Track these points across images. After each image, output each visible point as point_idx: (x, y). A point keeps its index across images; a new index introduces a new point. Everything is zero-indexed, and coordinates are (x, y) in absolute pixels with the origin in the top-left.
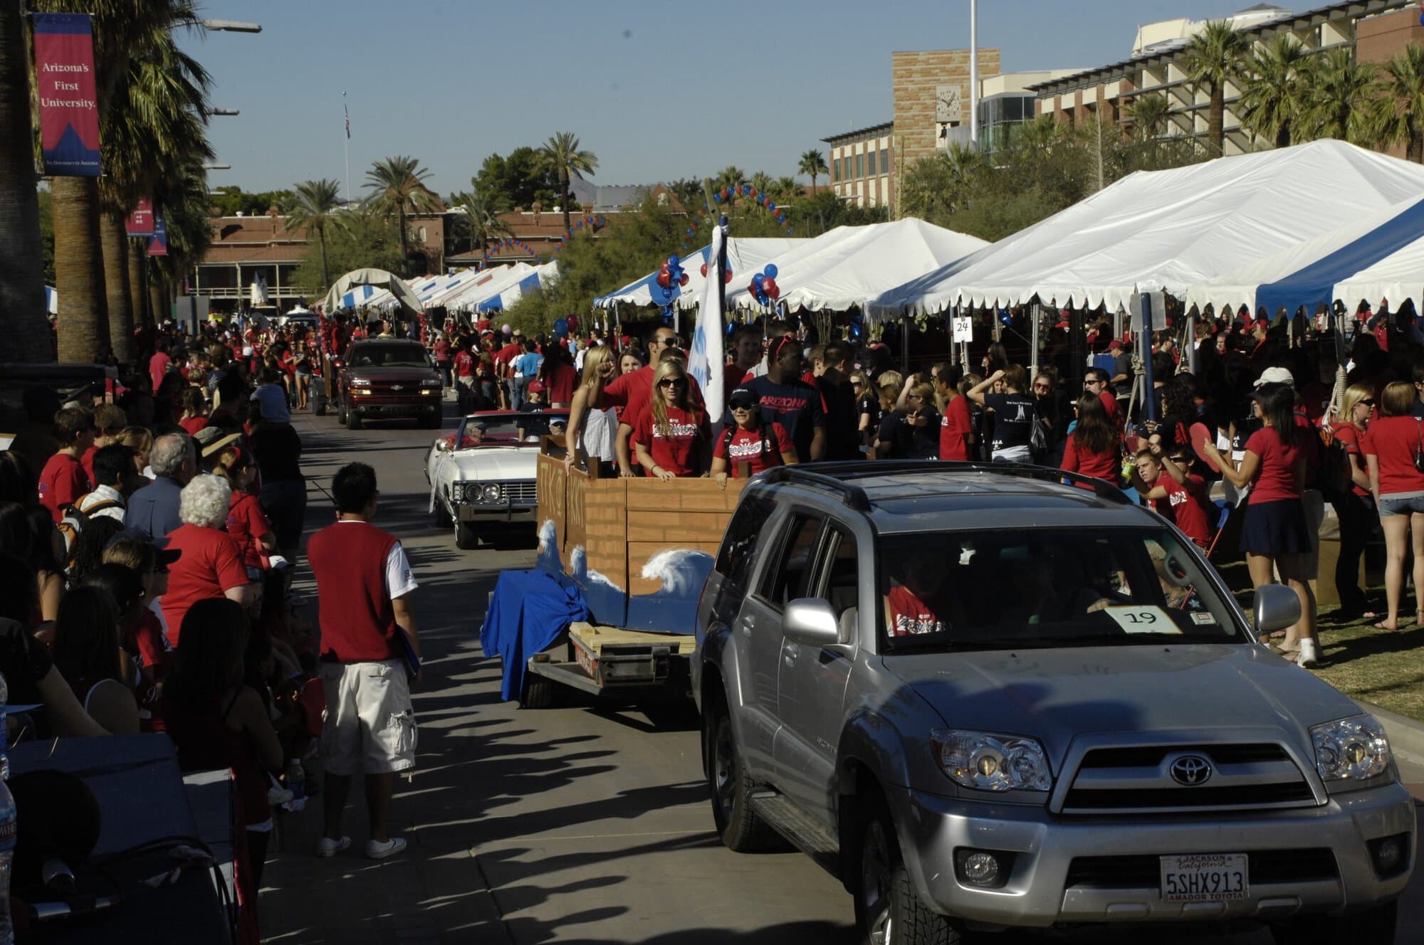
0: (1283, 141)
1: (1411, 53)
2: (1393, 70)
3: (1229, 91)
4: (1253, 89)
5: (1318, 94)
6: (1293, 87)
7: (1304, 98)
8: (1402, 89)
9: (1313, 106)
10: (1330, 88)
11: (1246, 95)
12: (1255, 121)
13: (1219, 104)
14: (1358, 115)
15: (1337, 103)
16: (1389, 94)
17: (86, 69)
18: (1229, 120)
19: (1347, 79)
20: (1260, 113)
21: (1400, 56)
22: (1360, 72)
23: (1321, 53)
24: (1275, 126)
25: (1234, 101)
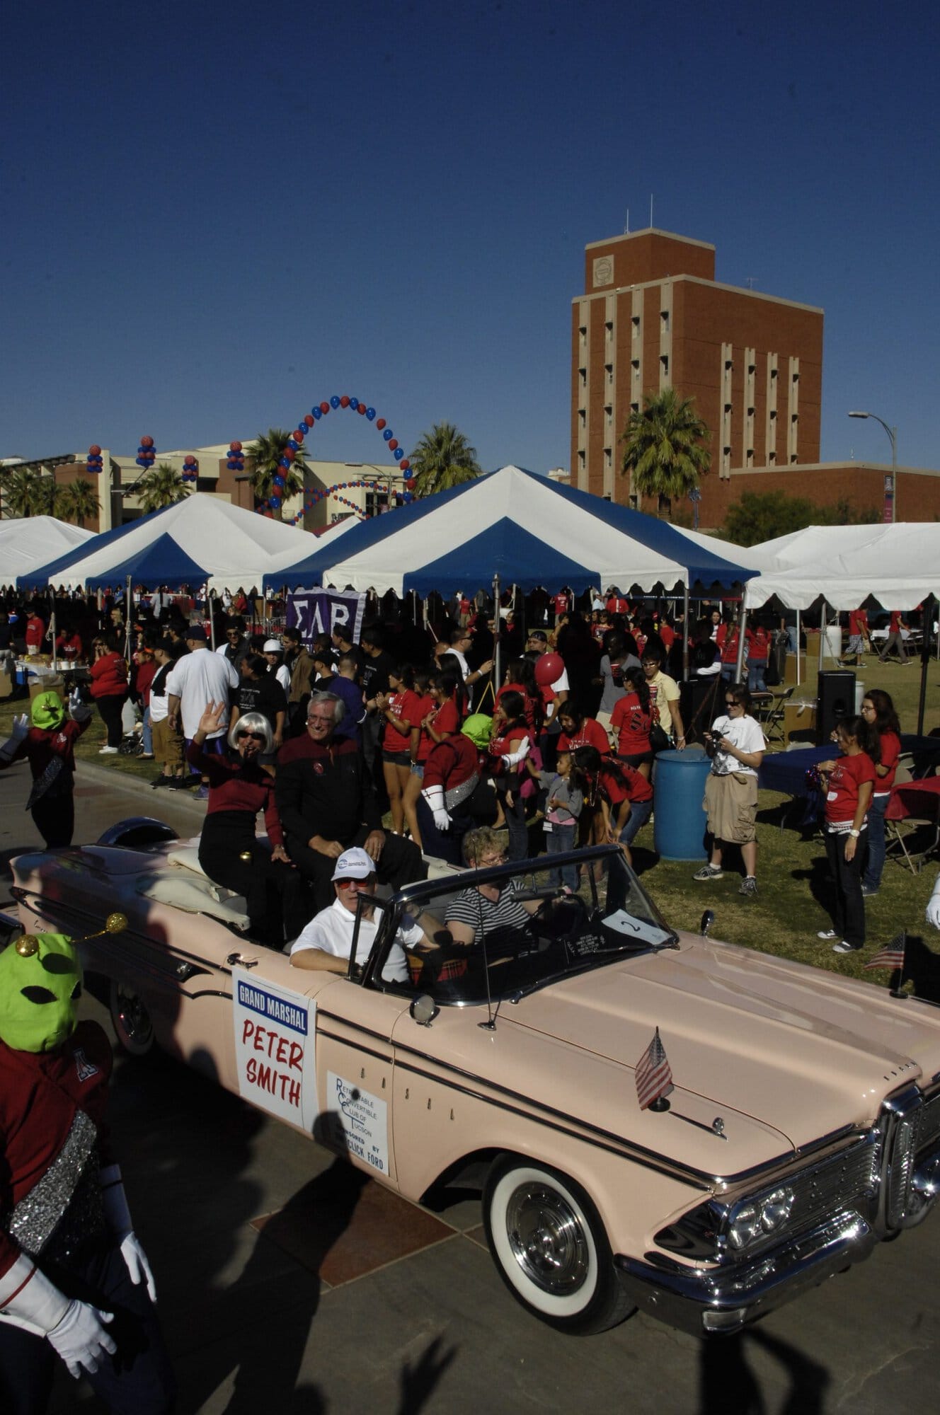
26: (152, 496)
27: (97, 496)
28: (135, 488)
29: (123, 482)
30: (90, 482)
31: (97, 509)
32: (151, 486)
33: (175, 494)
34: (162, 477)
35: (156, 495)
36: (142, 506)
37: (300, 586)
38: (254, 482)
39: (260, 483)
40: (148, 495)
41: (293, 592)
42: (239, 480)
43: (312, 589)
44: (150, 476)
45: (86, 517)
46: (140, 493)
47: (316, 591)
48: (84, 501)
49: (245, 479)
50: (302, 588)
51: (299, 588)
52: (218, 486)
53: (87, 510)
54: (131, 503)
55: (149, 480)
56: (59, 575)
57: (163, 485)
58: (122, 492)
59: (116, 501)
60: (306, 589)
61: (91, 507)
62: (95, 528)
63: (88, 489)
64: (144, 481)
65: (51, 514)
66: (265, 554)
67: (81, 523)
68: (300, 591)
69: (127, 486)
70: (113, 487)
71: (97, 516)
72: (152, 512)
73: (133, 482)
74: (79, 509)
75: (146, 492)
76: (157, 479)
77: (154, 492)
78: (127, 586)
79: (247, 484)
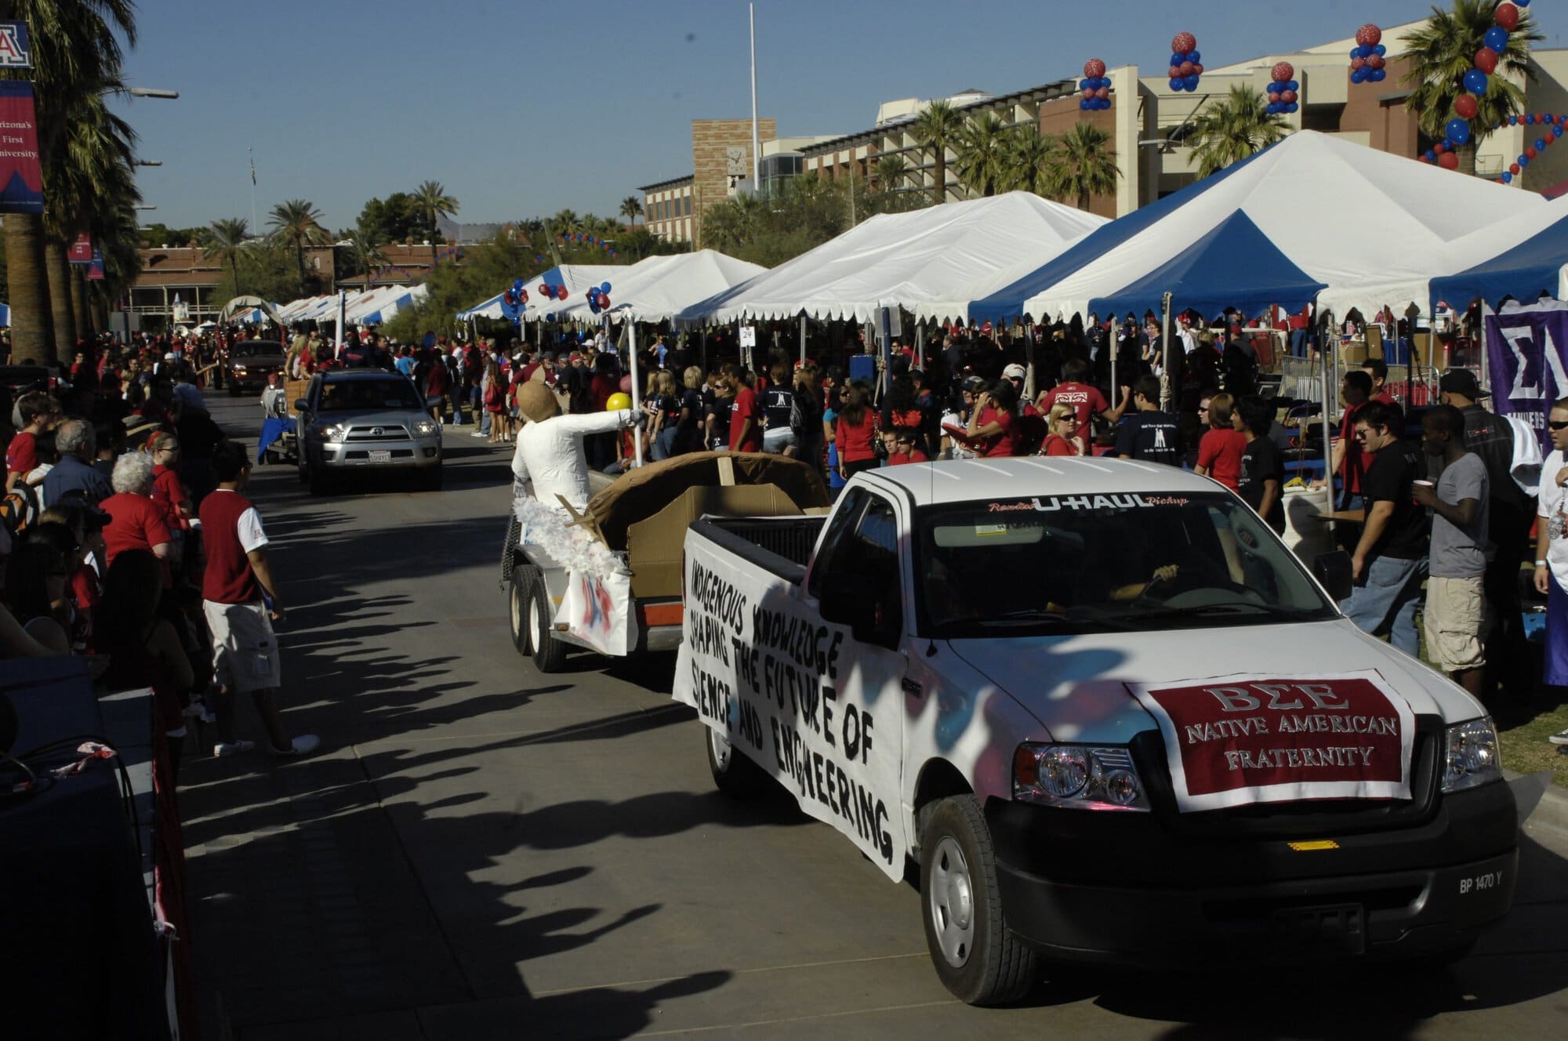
0: (989, 192)
1: (1079, 130)
2: (1066, 142)
3: (949, 155)
4: (966, 154)
5: (1013, 158)
6: (995, 152)
7: (1003, 161)
8: (1073, 156)
9: (1010, 167)
10: (1022, 154)
11: (961, 158)
12: (968, 178)
13: (941, 164)
14: (1043, 175)
15: (1027, 166)
16: (1064, 160)
17: (29, 126)
18: (950, 177)
19: (1034, 148)
20: (972, 171)
21: (1071, 131)
22: (1043, 143)
23: (1015, 127)
24: (983, 182)
25: (952, 163)
26: (1214, 147)
27: (1114, 154)
28: (1184, 134)
29: (1162, 125)
30: (1100, 128)
31: (1113, 177)
32: (1213, 128)
33: (1259, 141)
34: (1234, 110)
35: (1222, 145)
36: (1195, 167)
37: (1509, 297)
38: (1419, 104)
39: (1431, 104)
40: (1207, 145)
41: (1498, 310)
42: (1387, 103)
43: (1536, 302)
44: (1213, 110)
45: (1092, 193)
46: (1192, 144)
47: (1544, 306)
48: (1089, 163)
49: (1400, 101)
50: (1517, 303)
51: (1510, 302)
52: (1344, 119)
53: (1094, 177)
54: (1177, 162)
55: (1211, 116)
56: (1042, 295)
57: (1237, 127)
58: (1160, 142)
59: (1147, 159)
60: (1523, 303)
61: (1101, 175)
62: (1108, 210)
63: (1096, 141)
64: (1201, 120)
65: (1032, 189)
66: (1435, 241)
67: (1084, 203)
68: (1511, 308)
69: (1168, 132)
70: (1143, 135)
71: (1112, 190)
72: (1215, 172)
73: (1179, 123)
74: (1080, 179)
75: (1204, 140)
76: (1225, 114)
77: (1219, 138)
78: (1163, 312)
79: (1404, 108)
